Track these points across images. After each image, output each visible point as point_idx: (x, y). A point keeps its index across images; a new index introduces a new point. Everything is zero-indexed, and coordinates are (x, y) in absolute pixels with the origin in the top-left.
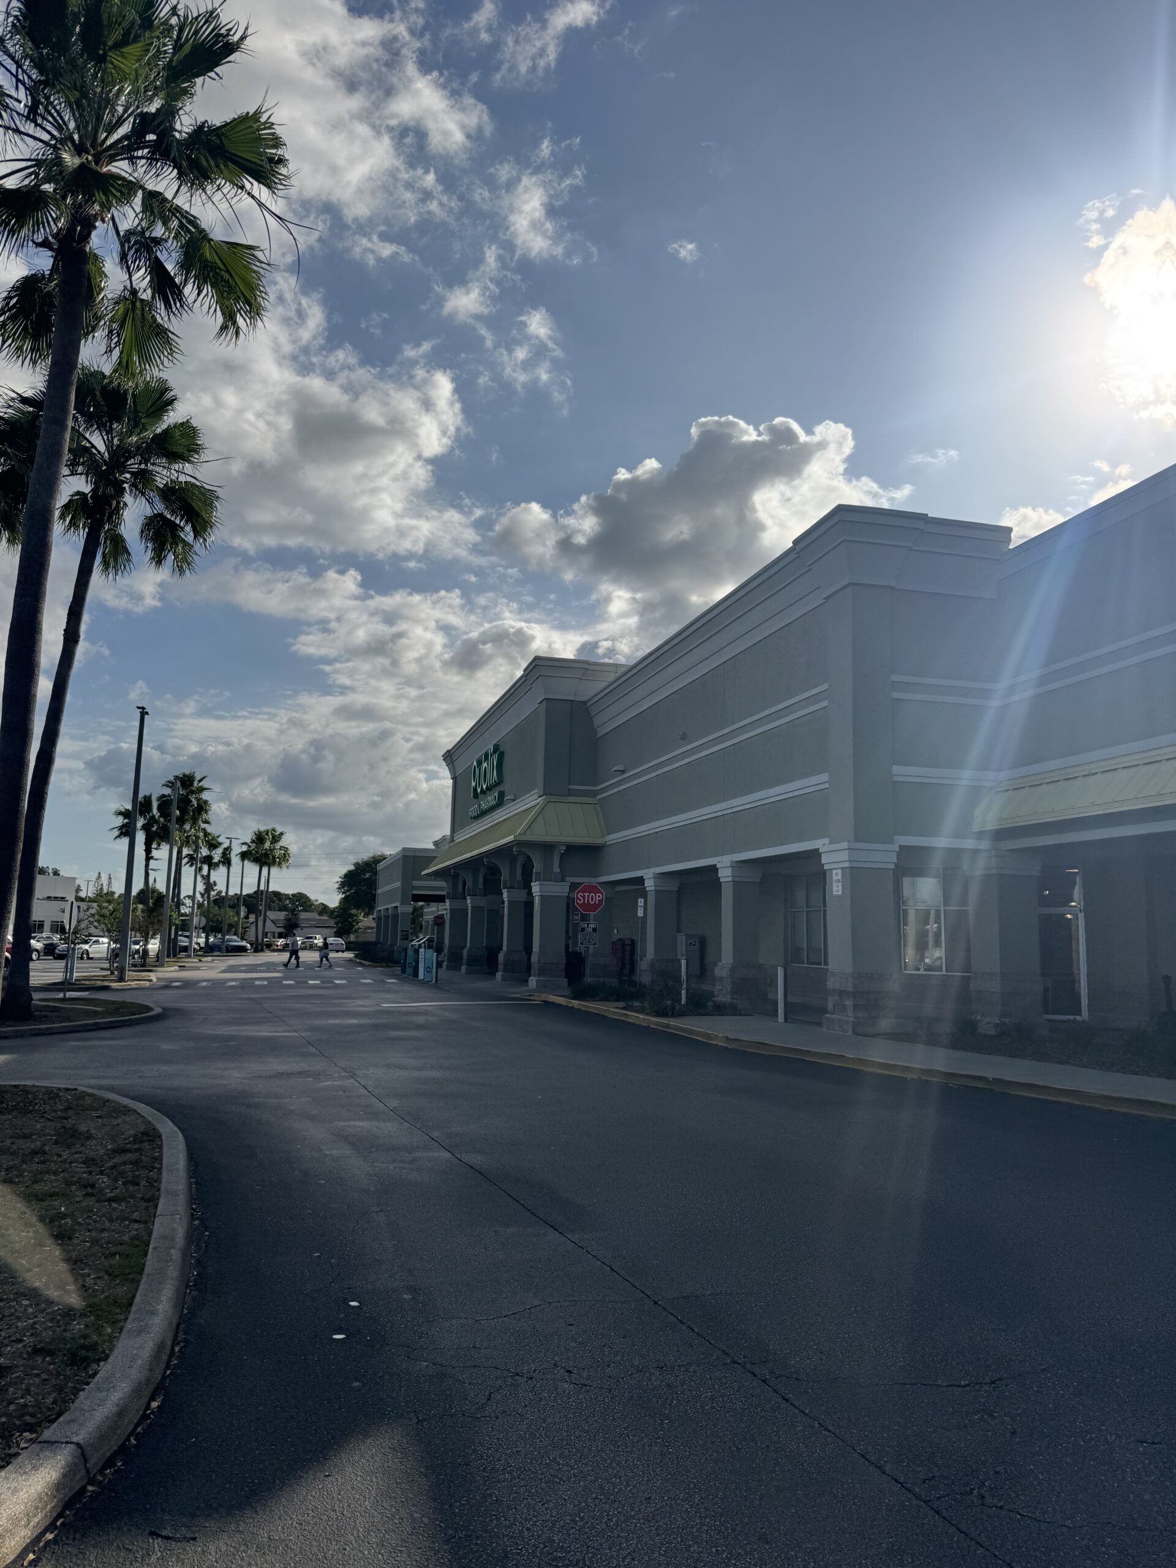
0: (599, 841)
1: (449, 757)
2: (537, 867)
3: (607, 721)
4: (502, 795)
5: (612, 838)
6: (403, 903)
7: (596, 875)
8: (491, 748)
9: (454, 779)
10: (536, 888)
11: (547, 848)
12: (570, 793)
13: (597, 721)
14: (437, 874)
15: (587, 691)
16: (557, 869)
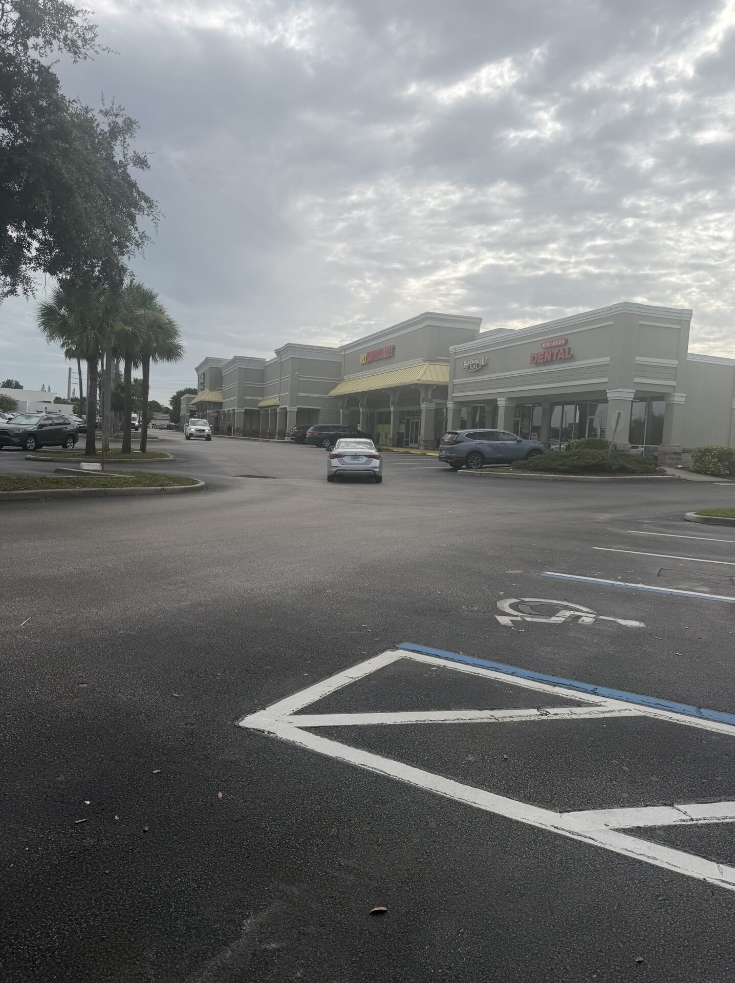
0: (221, 401)
1: (197, 369)
2: (208, 407)
3: (225, 373)
4: (204, 387)
5: (224, 401)
6: (186, 412)
7: (222, 409)
8: (202, 372)
9: (198, 376)
10: (207, 411)
11: (210, 403)
12: (216, 390)
13: (223, 372)
14: (193, 404)
15: (221, 365)
16: (212, 407)
